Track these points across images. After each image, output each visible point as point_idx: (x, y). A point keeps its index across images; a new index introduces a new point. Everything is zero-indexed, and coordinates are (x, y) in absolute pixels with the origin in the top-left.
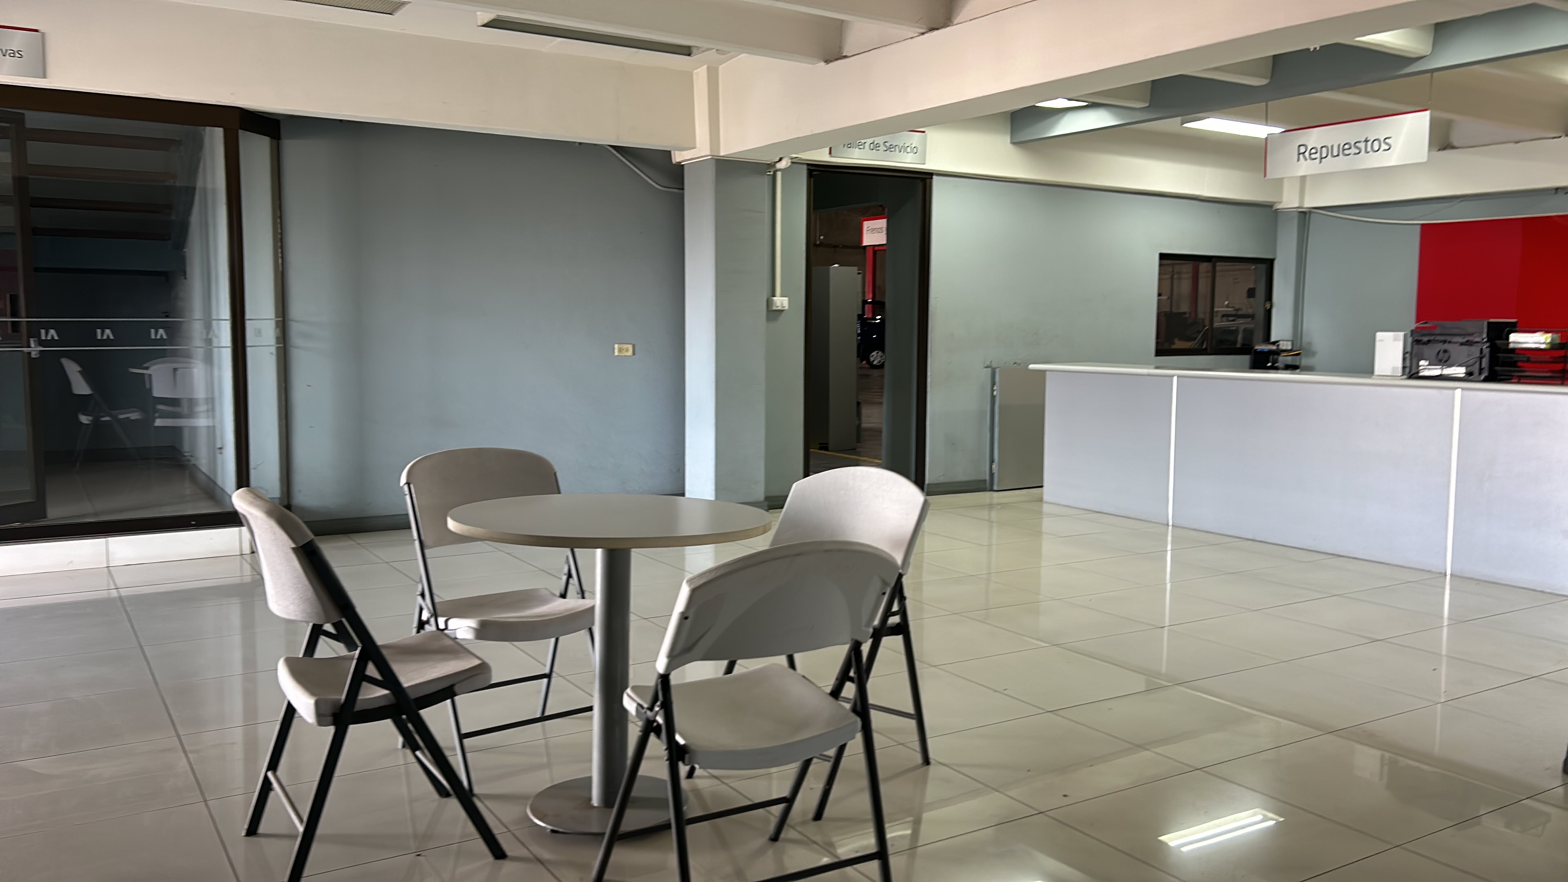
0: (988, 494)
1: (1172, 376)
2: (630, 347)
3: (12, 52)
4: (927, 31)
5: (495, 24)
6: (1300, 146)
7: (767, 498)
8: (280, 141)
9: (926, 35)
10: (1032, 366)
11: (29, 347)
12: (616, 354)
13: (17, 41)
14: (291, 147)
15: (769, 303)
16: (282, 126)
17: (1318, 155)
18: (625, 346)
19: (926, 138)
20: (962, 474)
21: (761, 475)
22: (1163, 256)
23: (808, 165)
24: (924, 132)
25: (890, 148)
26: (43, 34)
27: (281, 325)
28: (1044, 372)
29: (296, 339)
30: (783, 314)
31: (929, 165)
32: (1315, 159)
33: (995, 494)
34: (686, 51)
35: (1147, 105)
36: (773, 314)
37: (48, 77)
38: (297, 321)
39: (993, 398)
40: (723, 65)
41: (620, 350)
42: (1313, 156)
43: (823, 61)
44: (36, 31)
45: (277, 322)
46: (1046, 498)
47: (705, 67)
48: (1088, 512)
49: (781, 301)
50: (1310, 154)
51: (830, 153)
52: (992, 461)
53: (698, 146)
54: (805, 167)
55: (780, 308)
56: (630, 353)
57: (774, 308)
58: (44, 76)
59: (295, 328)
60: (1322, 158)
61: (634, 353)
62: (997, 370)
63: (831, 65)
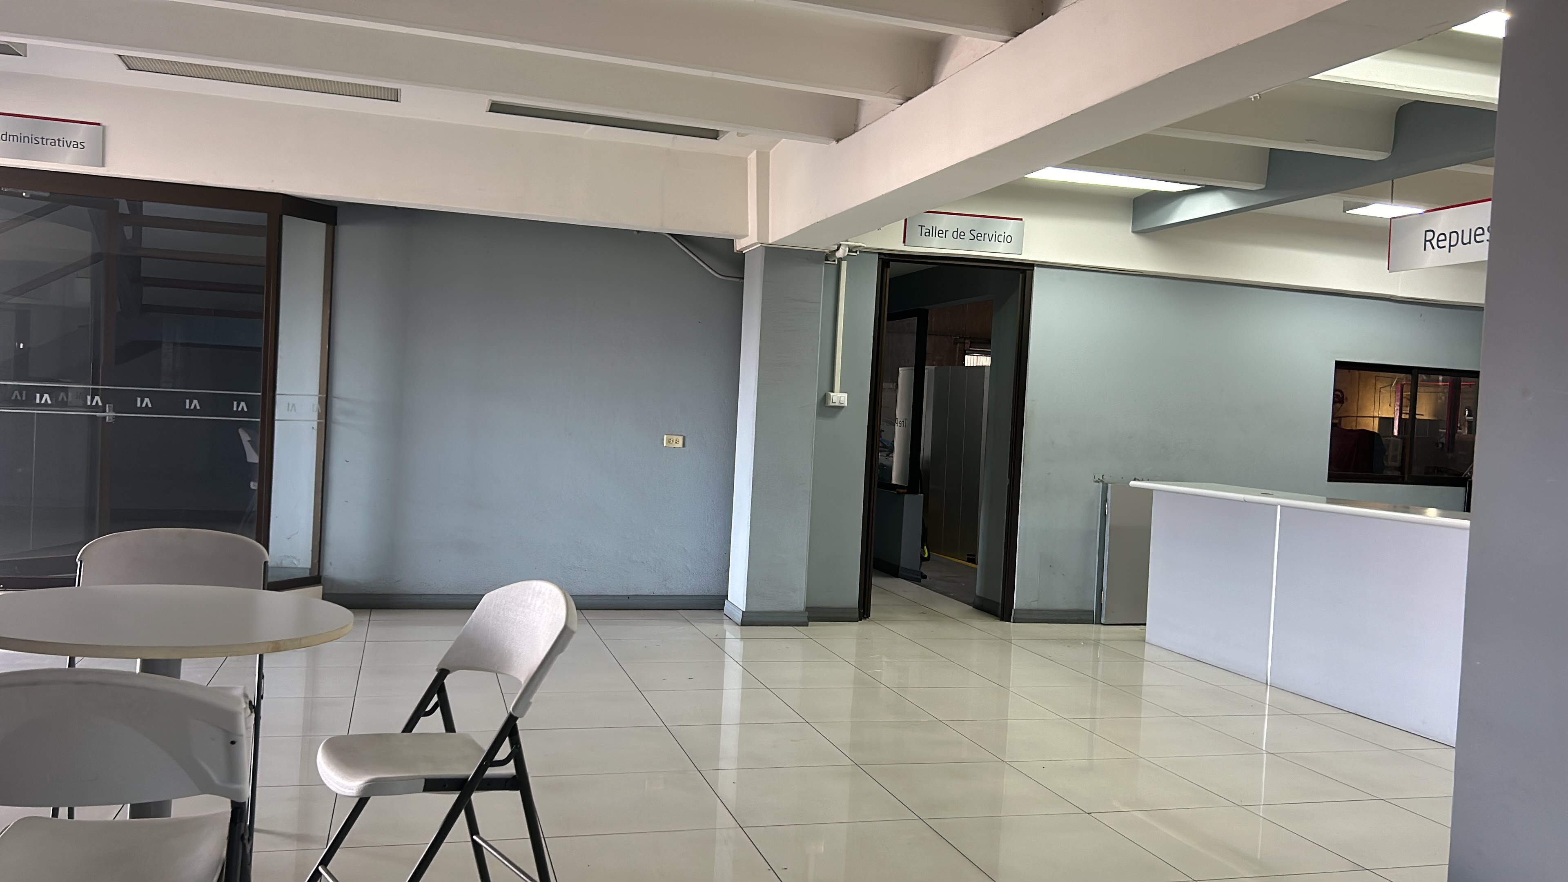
0: (1094, 627)
1: (1276, 506)
2: (681, 439)
3: (76, 143)
4: (903, 101)
5: (496, 108)
6: (1426, 232)
7: (807, 609)
8: (336, 226)
9: (904, 104)
10: (1133, 483)
11: (105, 411)
12: (665, 445)
13: (80, 133)
14: (347, 232)
15: (824, 399)
16: (338, 213)
17: (1446, 243)
18: (675, 438)
19: (1023, 224)
20: (1061, 602)
21: (801, 583)
22: (1339, 365)
23: (880, 254)
24: (1021, 220)
25: (977, 237)
26: (104, 127)
27: (324, 400)
28: (1150, 491)
29: (337, 415)
30: (843, 411)
31: (1027, 255)
32: (1445, 247)
33: (1102, 627)
34: (714, 135)
35: (1263, 186)
36: (826, 409)
37: (105, 165)
38: (335, 397)
39: (1104, 516)
40: (772, 150)
41: (669, 441)
42: (1441, 244)
43: (835, 140)
44: (98, 124)
45: (319, 398)
46: (1148, 638)
47: (755, 152)
48: (1192, 660)
49: (838, 397)
50: (1438, 241)
51: (904, 242)
52: (1100, 590)
53: (749, 234)
54: (877, 256)
55: (837, 404)
56: (680, 444)
57: (831, 404)
58: (103, 166)
59: (337, 406)
60: (1450, 246)
61: (684, 445)
62: (1110, 485)
63: (841, 142)
